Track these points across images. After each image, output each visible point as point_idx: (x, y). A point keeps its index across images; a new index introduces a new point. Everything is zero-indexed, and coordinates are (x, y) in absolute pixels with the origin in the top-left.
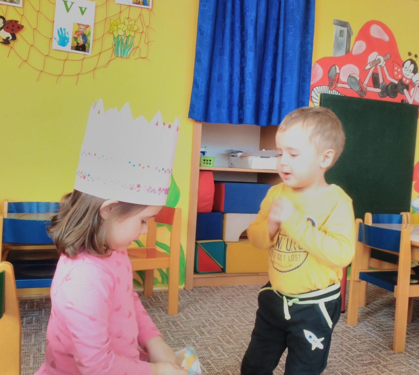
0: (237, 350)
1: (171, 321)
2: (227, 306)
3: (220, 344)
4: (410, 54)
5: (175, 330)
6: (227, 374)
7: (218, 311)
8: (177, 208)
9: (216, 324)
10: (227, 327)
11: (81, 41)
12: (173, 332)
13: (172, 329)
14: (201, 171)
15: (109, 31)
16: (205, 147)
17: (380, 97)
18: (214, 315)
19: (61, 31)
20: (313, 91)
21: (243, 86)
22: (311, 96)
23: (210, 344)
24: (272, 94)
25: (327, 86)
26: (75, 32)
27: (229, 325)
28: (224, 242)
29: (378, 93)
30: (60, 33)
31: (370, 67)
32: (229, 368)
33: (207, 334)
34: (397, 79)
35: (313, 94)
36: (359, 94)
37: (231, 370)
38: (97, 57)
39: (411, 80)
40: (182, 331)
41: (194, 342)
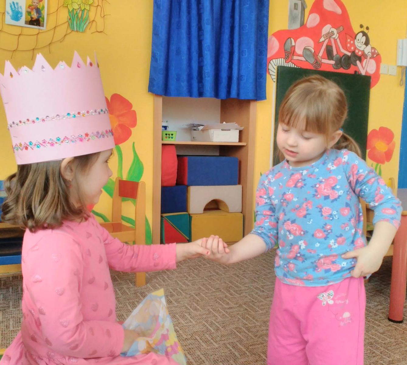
0: (204, 316)
1: (139, 292)
2: (194, 275)
3: (188, 311)
4: (361, 26)
6: (195, 339)
7: (185, 280)
8: (140, 182)
9: (184, 292)
10: (194, 295)
11: (35, 15)
14: (163, 145)
15: (63, 5)
16: (167, 122)
17: (334, 68)
18: (181, 284)
19: (14, 5)
20: (270, 64)
21: (202, 59)
22: (269, 69)
23: (178, 312)
24: (230, 67)
25: (284, 58)
26: (28, 7)
27: (195, 293)
28: (189, 214)
29: (333, 64)
30: (13, 7)
31: (324, 40)
32: (197, 334)
33: (175, 303)
34: (350, 51)
35: (270, 67)
36: (315, 65)
37: (199, 335)
38: (53, 31)
39: (363, 52)
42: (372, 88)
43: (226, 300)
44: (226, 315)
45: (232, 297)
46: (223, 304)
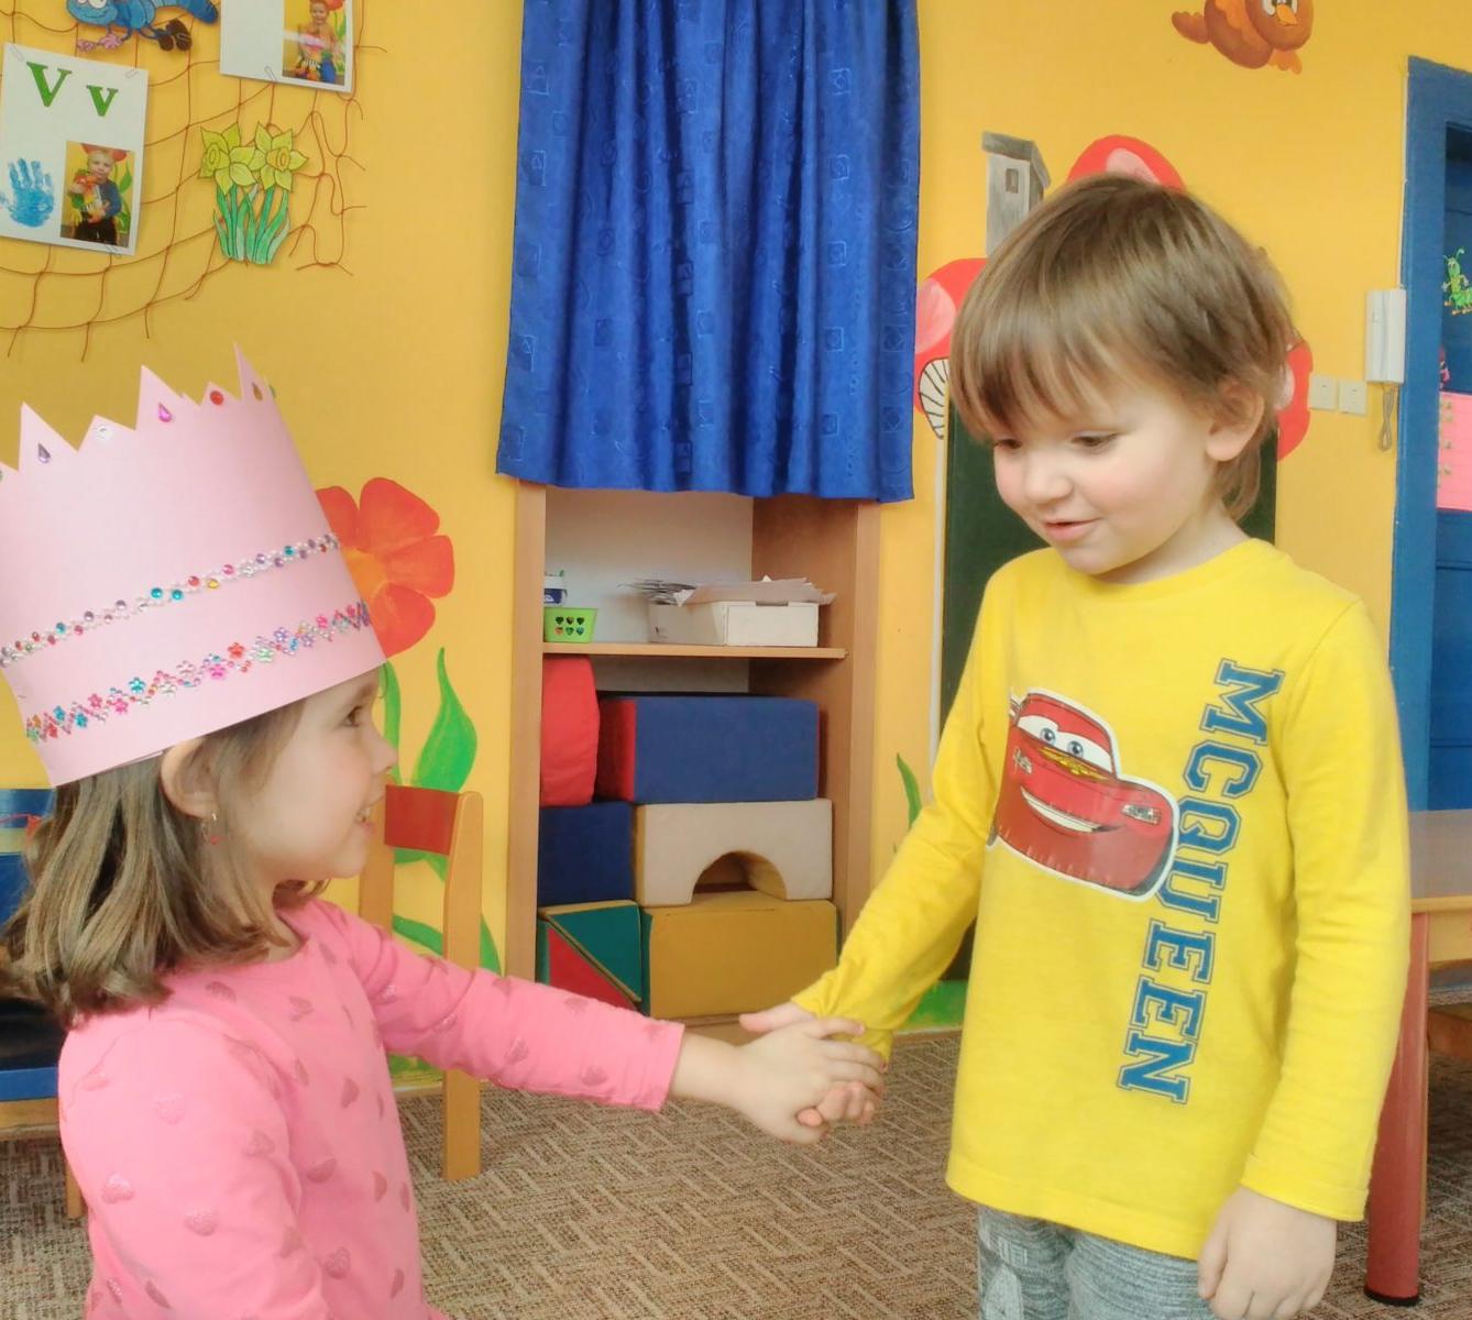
0: (697, 1292)
1: (458, 1201)
2: (657, 1134)
3: (638, 1272)
5: (472, 1233)
7: (626, 1156)
8: (463, 795)
9: (621, 1201)
10: (659, 1210)
11: (96, 206)
12: (464, 1240)
13: (463, 1232)
14: (548, 657)
15: (200, 170)
16: (562, 574)
18: (613, 1171)
19: (25, 169)
20: (924, 376)
21: (687, 360)
22: (920, 394)
23: (600, 1276)
24: (786, 388)
26: (73, 177)
27: (664, 1202)
28: (641, 908)
30: (21, 178)
33: (590, 1243)
35: (925, 386)
38: (158, 264)
40: (498, 1237)
41: (544, 1273)
42: (1282, 456)
43: (779, 1227)
44: (779, 1284)
45: (801, 1216)
46: (764, 1242)
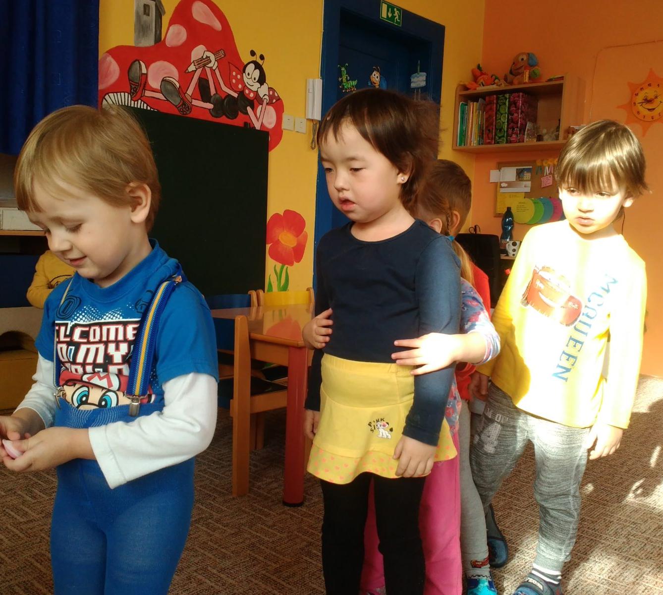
4: (253, 53)
17: (213, 116)
20: (104, 100)
25: (128, 93)
29: (210, 110)
31: (194, 69)
34: (237, 90)
36: (180, 109)
39: (256, 93)
42: (271, 150)
